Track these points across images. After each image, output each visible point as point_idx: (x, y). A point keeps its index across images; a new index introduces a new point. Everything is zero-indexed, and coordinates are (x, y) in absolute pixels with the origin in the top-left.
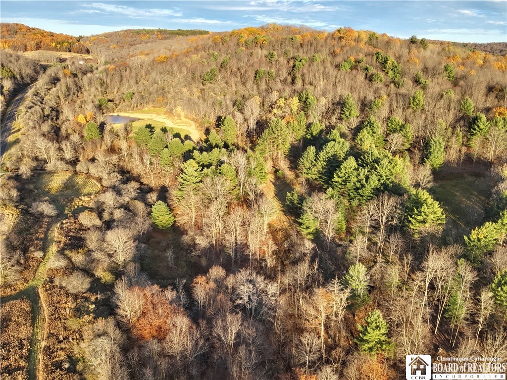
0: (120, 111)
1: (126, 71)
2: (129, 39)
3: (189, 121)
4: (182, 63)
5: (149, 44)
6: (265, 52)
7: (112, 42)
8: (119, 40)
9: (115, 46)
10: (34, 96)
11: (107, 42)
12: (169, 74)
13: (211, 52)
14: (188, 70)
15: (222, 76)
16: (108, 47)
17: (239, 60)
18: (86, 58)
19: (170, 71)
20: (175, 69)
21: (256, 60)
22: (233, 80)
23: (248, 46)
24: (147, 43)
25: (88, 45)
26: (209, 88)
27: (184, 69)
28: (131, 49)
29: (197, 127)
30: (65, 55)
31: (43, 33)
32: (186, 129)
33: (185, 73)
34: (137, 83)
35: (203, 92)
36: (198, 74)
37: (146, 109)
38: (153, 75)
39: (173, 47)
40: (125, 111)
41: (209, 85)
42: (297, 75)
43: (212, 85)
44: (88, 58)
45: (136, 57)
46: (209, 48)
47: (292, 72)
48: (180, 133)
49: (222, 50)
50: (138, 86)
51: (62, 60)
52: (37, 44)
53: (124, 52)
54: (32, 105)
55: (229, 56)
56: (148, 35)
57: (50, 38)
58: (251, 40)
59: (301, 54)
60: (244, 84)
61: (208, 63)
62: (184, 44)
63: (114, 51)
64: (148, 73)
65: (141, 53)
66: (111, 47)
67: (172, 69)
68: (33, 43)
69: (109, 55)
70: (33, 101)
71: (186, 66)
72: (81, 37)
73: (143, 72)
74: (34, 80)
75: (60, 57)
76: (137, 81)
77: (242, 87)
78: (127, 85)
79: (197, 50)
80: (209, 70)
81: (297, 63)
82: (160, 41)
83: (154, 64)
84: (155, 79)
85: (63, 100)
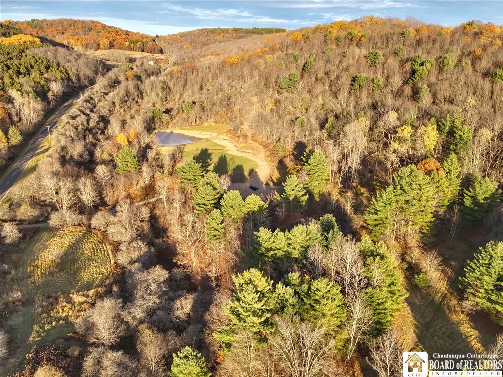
0: (175, 125)
1: (192, 74)
2: (203, 39)
3: (257, 145)
4: (254, 66)
5: (223, 44)
6: (364, 52)
7: (186, 41)
8: (193, 40)
9: (188, 45)
10: (85, 103)
11: (182, 41)
12: (239, 79)
13: (290, 51)
14: (261, 74)
15: (305, 82)
16: (181, 47)
17: (328, 61)
18: (157, 58)
19: (240, 76)
20: (245, 72)
21: (351, 62)
22: (319, 88)
23: (339, 43)
24: (220, 42)
25: (161, 44)
26: (287, 98)
27: (256, 73)
28: (203, 49)
29: (268, 156)
30: (137, 55)
31: (118, 32)
32: (252, 158)
33: (257, 78)
34: (202, 89)
35: (278, 104)
36: (272, 80)
37: (206, 124)
38: (220, 80)
39: (246, 46)
40: (181, 127)
41: (285, 94)
42: (420, 85)
43: (290, 95)
44: (160, 58)
45: (206, 58)
46: (287, 47)
47: (410, 80)
48: (243, 167)
49: (304, 49)
50: (201, 94)
51: (132, 60)
52: (110, 43)
53: (196, 53)
54: (79, 113)
55: (314, 56)
56: (222, 34)
57: (124, 36)
58: (344, 37)
59: (420, 54)
60: (335, 95)
61: (286, 66)
62: (259, 43)
63: (187, 51)
64: (215, 77)
65: (212, 54)
66: (185, 46)
67: (242, 72)
68: (107, 42)
69: (180, 56)
70: (82, 108)
71: (258, 69)
72: (157, 36)
73: (210, 76)
74: (92, 82)
75: (131, 56)
76: (202, 86)
77: (332, 99)
78: (190, 92)
79: (273, 50)
80: (287, 75)
81: (416, 67)
82: (234, 40)
83: (223, 66)
84: (221, 85)
85: (118, 106)
